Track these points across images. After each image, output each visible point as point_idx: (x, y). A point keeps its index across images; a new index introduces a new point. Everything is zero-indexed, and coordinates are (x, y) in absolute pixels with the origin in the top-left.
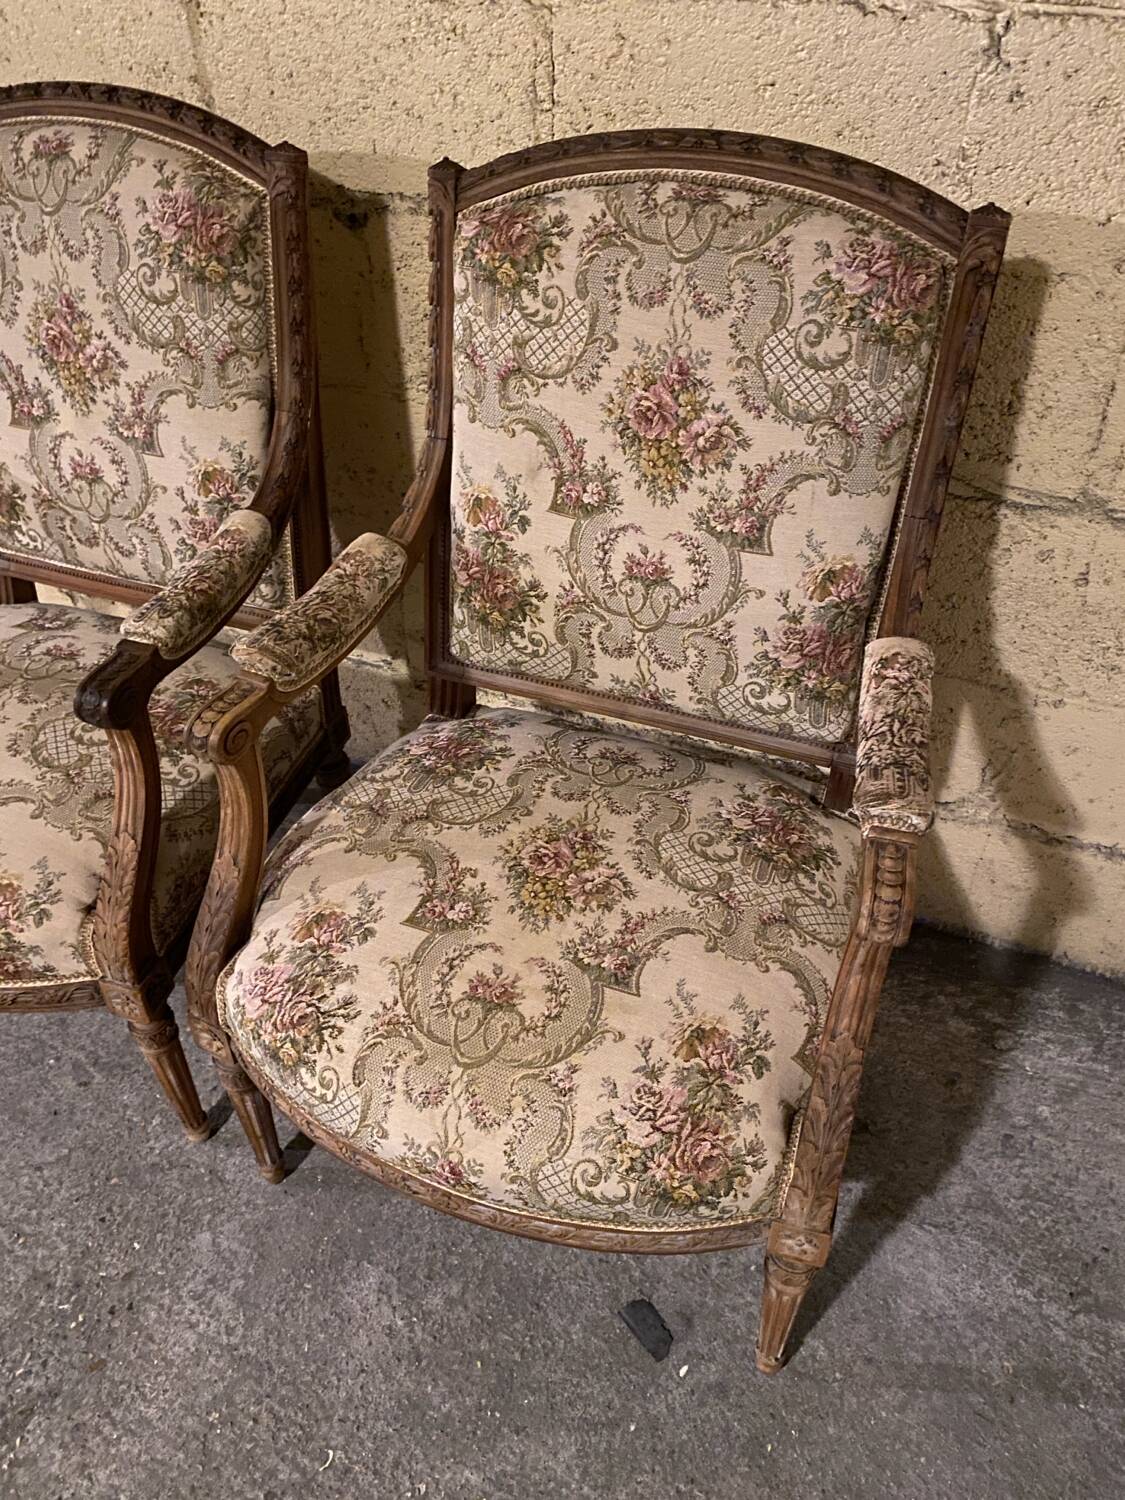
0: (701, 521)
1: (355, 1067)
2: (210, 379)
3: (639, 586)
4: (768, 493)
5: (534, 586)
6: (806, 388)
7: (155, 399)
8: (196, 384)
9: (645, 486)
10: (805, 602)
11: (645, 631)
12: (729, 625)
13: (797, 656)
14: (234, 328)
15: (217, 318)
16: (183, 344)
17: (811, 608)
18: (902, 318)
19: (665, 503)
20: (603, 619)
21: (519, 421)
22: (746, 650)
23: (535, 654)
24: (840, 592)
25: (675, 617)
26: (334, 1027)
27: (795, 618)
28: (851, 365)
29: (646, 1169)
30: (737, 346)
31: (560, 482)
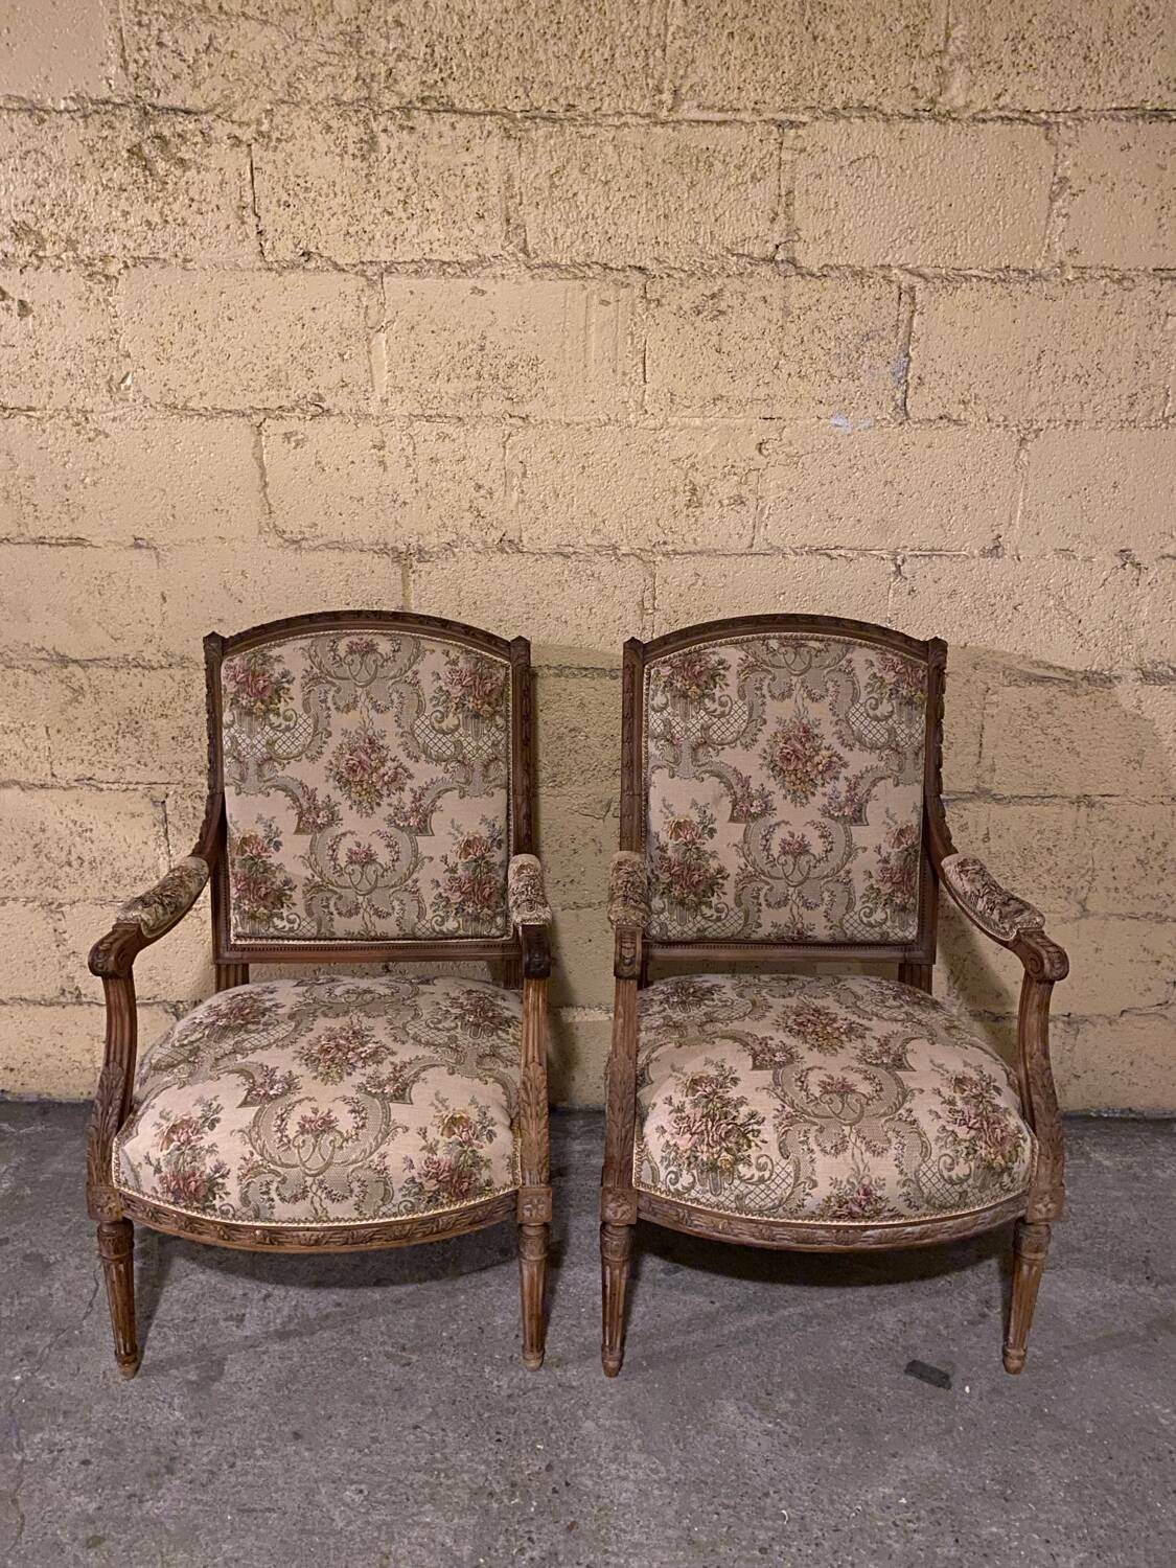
0: (825, 812)
1: (780, 1148)
2: (477, 777)
3: (790, 858)
4: (861, 790)
5: (720, 871)
6: (874, 731)
7: (433, 796)
8: (468, 782)
9: (789, 797)
10: (890, 850)
11: (795, 887)
12: (848, 872)
13: (889, 884)
14: (494, 745)
15: (485, 739)
16: (460, 758)
17: (893, 852)
18: (916, 692)
19: (802, 805)
20: (767, 883)
21: (706, 772)
22: (860, 886)
23: (719, 919)
24: (908, 841)
25: (815, 873)
26: (753, 1130)
27: (886, 861)
28: (895, 717)
29: (976, 1151)
30: (834, 714)
31: (735, 804)
